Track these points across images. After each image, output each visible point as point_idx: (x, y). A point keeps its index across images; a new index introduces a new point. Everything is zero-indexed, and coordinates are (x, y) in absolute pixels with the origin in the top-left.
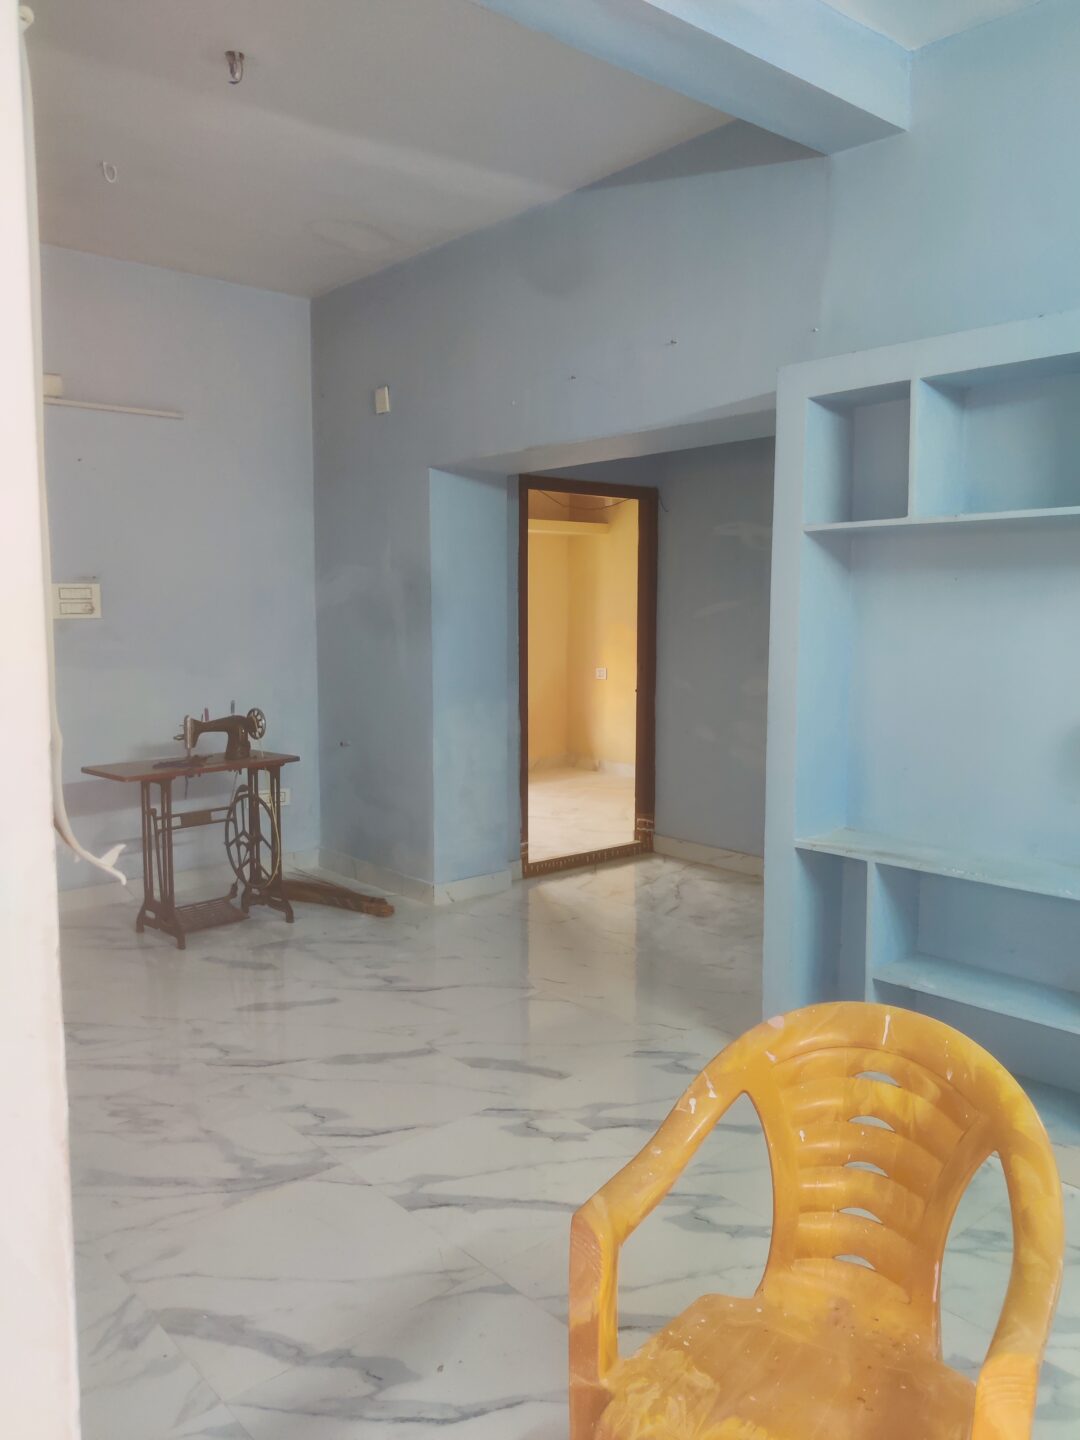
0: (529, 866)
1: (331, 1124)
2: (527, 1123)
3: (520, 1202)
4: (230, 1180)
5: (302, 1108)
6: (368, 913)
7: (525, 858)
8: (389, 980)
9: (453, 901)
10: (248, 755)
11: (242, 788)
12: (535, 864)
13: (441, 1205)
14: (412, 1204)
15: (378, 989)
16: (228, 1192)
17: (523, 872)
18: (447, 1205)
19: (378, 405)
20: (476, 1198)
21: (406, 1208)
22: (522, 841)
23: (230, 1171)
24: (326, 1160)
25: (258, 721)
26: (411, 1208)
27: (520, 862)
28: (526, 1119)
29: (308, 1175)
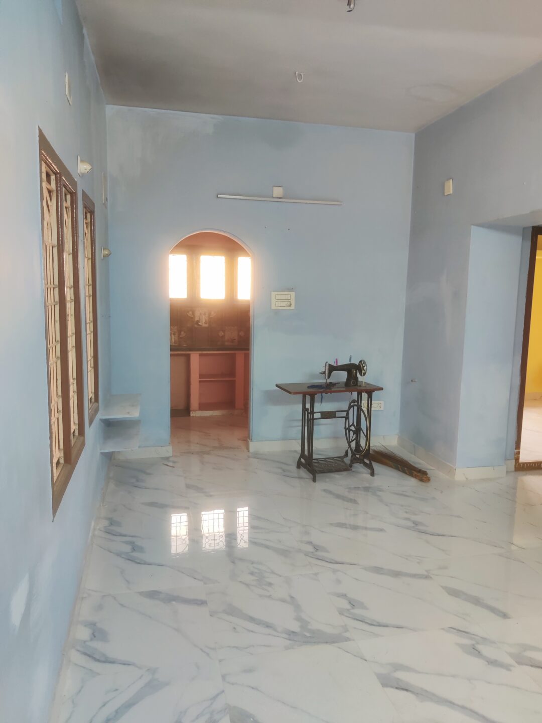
0: (519, 464)
1: (357, 611)
2: (473, 645)
3: (454, 704)
4: (293, 632)
5: (344, 596)
6: (416, 478)
7: (517, 459)
8: (416, 523)
9: (467, 479)
10: (357, 385)
11: (354, 401)
12: (523, 464)
13: (403, 689)
14: (387, 682)
15: (408, 528)
16: (290, 640)
17: (515, 467)
18: (407, 690)
19: (446, 191)
20: (426, 691)
21: (382, 684)
22: (516, 449)
23: (295, 626)
24: (347, 635)
25: (363, 367)
26: (385, 685)
27: (514, 461)
28: (473, 642)
29: (334, 642)
